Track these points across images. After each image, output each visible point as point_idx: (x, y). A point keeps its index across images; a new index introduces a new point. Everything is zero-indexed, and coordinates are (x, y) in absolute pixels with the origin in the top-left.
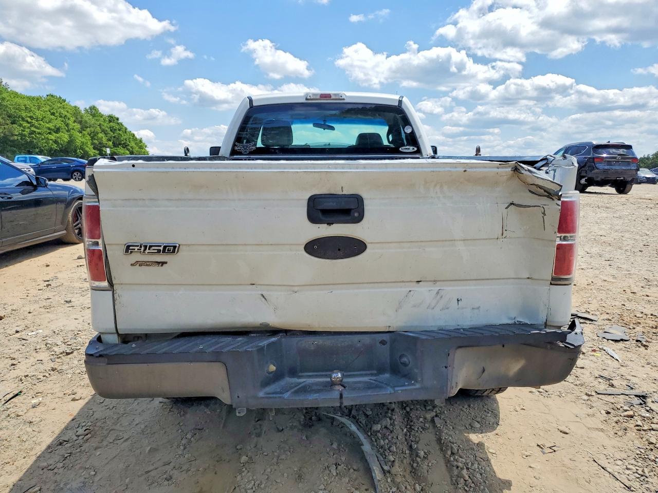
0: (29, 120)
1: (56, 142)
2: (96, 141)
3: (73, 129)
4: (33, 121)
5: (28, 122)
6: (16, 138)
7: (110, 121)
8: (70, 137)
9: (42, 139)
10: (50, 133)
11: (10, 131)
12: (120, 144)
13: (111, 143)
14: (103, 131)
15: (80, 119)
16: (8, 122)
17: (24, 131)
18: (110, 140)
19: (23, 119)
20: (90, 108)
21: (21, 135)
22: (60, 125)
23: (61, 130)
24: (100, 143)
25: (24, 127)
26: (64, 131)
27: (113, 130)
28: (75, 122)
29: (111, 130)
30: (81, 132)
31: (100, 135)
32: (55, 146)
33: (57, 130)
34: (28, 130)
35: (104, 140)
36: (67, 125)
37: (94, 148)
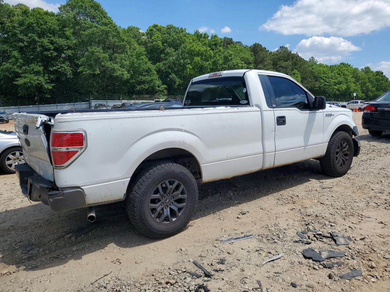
0: (324, 78)
1: (338, 90)
2: (364, 88)
3: (350, 82)
4: (327, 79)
5: (324, 80)
6: (316, 88)
7: (377, 75)
8: (347, 87)
9: (331, 89)
10: (335, 85)
11: (314, 85)
12: (381, 89)
13: (374, 89)
14: (370, 81)
15: (356, 76)
16: (314, 80)
17: (321, 85)
18: (374, 87)
19: (322, 78)
20: (365, 68)
21: (319, 87)
22: (342, 80)
23: (342, 83)
24: (367, 89)
25: (321, 83)
26: (344, 83)
27: (377, 80)
28: (352, 77)
29: (376, 81)
30: (355, 83)
31: (368, 84)
32: (337, 92)
33: (340, 83)
34: (323, 84)
35: (370, 87)
36: (346, 80)
37: (363, 93)
